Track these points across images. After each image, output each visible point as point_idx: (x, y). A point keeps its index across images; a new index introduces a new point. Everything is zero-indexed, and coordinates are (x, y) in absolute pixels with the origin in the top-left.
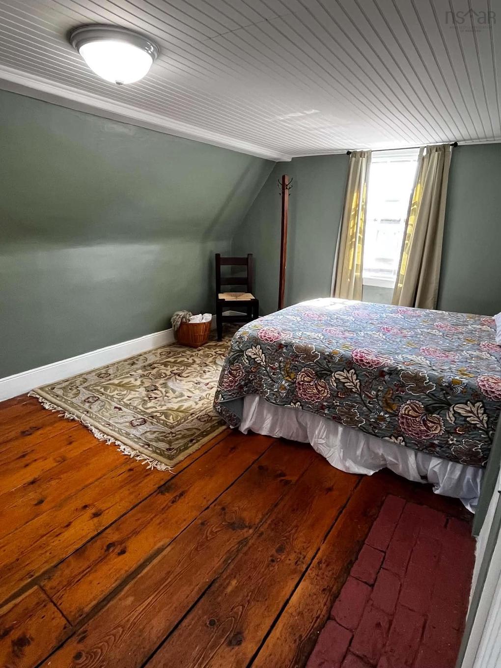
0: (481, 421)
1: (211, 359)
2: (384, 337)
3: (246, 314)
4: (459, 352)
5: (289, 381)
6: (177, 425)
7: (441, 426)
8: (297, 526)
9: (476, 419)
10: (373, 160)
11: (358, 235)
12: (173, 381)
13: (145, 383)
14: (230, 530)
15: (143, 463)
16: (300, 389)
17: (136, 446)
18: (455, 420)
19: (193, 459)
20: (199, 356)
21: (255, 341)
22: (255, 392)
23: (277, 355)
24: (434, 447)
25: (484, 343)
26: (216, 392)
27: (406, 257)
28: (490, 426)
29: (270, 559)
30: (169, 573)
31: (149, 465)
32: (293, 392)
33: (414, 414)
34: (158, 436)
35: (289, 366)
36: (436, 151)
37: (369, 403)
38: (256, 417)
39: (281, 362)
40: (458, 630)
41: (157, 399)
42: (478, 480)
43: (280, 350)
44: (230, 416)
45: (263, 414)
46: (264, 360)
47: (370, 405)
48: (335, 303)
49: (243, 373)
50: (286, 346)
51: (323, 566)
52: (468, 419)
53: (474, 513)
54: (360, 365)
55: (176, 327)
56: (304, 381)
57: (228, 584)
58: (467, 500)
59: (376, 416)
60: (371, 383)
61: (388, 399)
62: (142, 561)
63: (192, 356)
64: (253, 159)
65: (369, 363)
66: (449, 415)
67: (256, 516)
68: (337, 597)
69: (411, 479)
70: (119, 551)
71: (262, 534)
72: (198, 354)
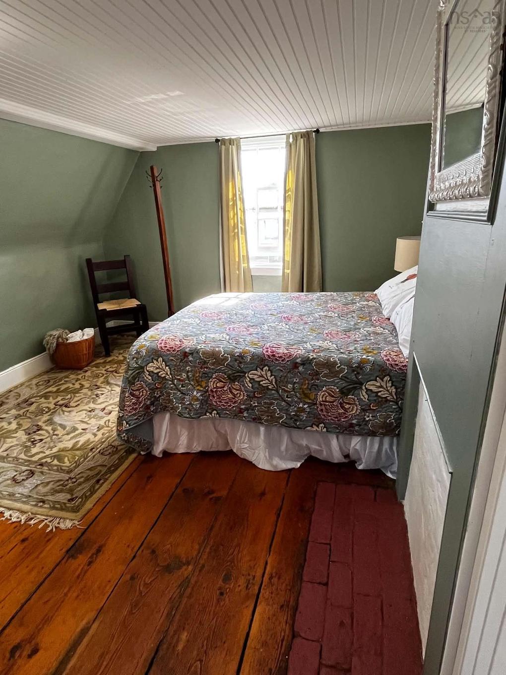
0: (391, 394)
1: (102, 379)
2: (288, 327)
3: (134, 322)
4: (357, 331)
5: (200, 390)
6: (76, 467)
7: (356, 405)
8: (239, 545)
9: (387, 392)
10: (243, 148)
11: (240, 225)
12: (59, 414)
13: (24, 424)
14: (167, 574)
15: (40, 527)
16: (214, 397)
17: (26, 507)
18: (368, 397)
19: (104, 504)
20: (86, 378)
21: (155, 354)
22: (165, 409)
23: (183, 365)
24: (353, 427)
25: (375, 319)
26: (118, 419)
27: (289, 243)
28: (398, 396)
29: (218, 592)
30: (102, 656)
31: (49, 527)
32: (206, 401)
33: (332, 399)
34: (54, 487)
35: (198, 374)
36: (301, 138)
37: (287, 397)
38: (170, 436)
39: (188, 372)
40: (411, 600)
41: (43, 441)
42: (395, 448)
43: (185, 359)
44: (140, 442)
45: (177, 431)
46: (169, 373)
47: (289, 399)
48: (230, 298)
49: (147, 391)
50: (192, 354)
51: (275, 580)
52: (379, 394)
53: (395, 479)
54: (272, 361)
55: (51, 350)
56: (217, 387)
57: (178, 641)
58: (386, 468)
59: (296, 409)
60: (286, 376)
61: (304, 390)
62: (63, 653)
63: (78, 380)
64: (113, 149)
65: (281, 357)
66: (362, 393)
67: (192, 547)
68: (297, 609)
69: (336, 461)
70: (29, 652)
71: (203, 566)
72: (85, 376)
